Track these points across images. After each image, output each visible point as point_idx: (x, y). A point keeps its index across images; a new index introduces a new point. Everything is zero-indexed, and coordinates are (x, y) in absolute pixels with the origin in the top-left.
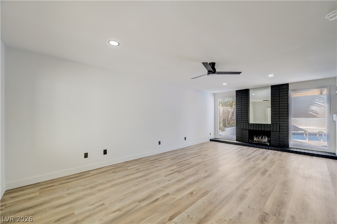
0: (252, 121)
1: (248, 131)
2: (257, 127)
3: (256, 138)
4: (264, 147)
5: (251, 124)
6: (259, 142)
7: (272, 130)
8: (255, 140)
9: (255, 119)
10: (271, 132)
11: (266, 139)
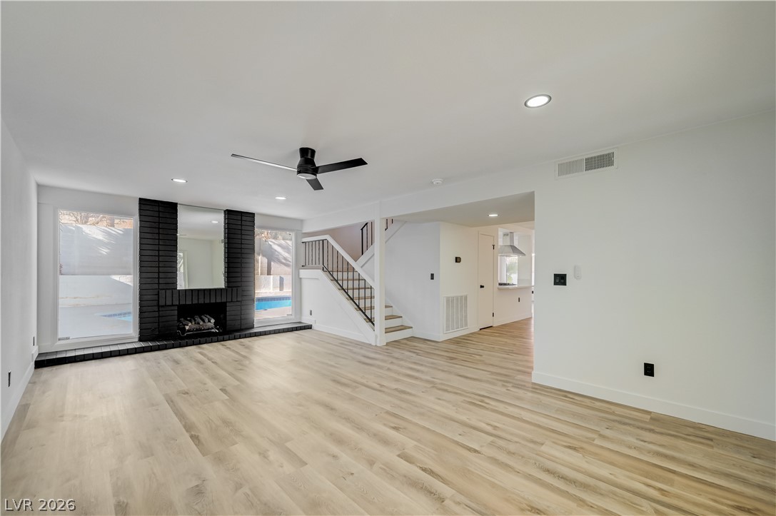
0: (182, 284)
1: (176, 308)
2: (201, 296)
3: (190, 324)
4: (209, 339)
5: (179, 290)
6: (197, 330)
7: (229, 300)
8: (187, 328)
9: (189, 278)
10: (228, 304)
11: (213, 321)
